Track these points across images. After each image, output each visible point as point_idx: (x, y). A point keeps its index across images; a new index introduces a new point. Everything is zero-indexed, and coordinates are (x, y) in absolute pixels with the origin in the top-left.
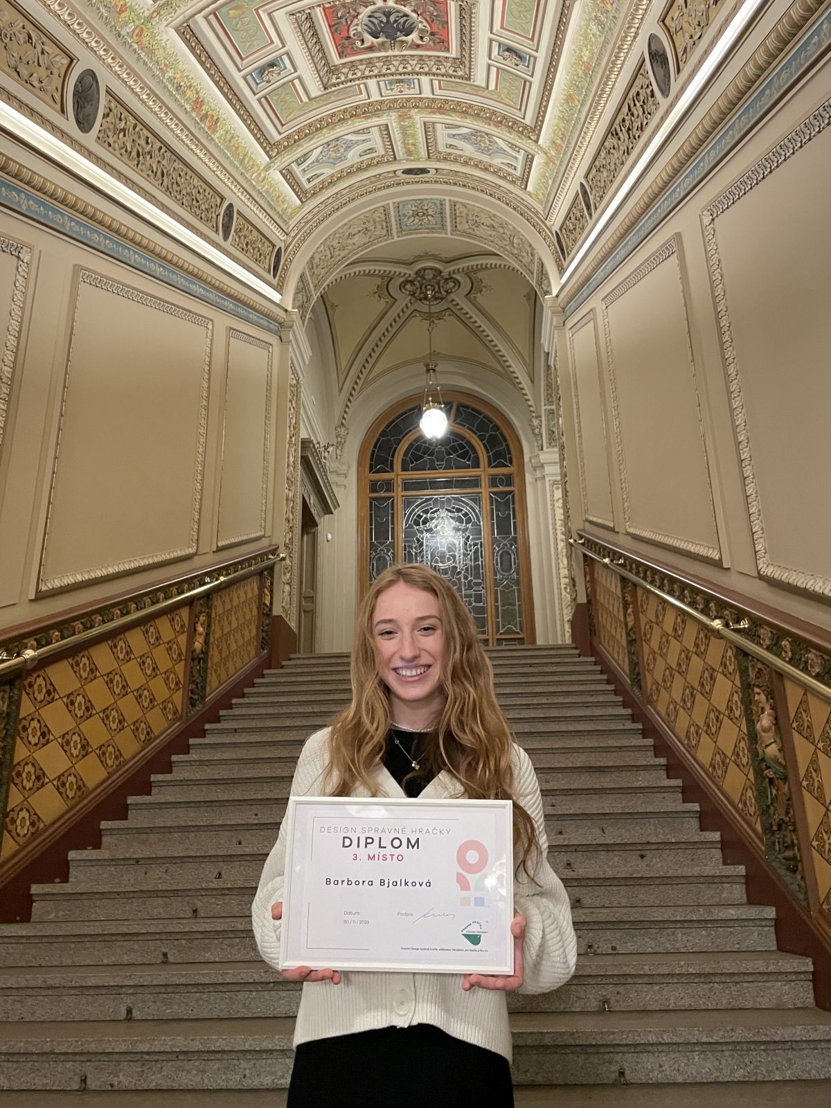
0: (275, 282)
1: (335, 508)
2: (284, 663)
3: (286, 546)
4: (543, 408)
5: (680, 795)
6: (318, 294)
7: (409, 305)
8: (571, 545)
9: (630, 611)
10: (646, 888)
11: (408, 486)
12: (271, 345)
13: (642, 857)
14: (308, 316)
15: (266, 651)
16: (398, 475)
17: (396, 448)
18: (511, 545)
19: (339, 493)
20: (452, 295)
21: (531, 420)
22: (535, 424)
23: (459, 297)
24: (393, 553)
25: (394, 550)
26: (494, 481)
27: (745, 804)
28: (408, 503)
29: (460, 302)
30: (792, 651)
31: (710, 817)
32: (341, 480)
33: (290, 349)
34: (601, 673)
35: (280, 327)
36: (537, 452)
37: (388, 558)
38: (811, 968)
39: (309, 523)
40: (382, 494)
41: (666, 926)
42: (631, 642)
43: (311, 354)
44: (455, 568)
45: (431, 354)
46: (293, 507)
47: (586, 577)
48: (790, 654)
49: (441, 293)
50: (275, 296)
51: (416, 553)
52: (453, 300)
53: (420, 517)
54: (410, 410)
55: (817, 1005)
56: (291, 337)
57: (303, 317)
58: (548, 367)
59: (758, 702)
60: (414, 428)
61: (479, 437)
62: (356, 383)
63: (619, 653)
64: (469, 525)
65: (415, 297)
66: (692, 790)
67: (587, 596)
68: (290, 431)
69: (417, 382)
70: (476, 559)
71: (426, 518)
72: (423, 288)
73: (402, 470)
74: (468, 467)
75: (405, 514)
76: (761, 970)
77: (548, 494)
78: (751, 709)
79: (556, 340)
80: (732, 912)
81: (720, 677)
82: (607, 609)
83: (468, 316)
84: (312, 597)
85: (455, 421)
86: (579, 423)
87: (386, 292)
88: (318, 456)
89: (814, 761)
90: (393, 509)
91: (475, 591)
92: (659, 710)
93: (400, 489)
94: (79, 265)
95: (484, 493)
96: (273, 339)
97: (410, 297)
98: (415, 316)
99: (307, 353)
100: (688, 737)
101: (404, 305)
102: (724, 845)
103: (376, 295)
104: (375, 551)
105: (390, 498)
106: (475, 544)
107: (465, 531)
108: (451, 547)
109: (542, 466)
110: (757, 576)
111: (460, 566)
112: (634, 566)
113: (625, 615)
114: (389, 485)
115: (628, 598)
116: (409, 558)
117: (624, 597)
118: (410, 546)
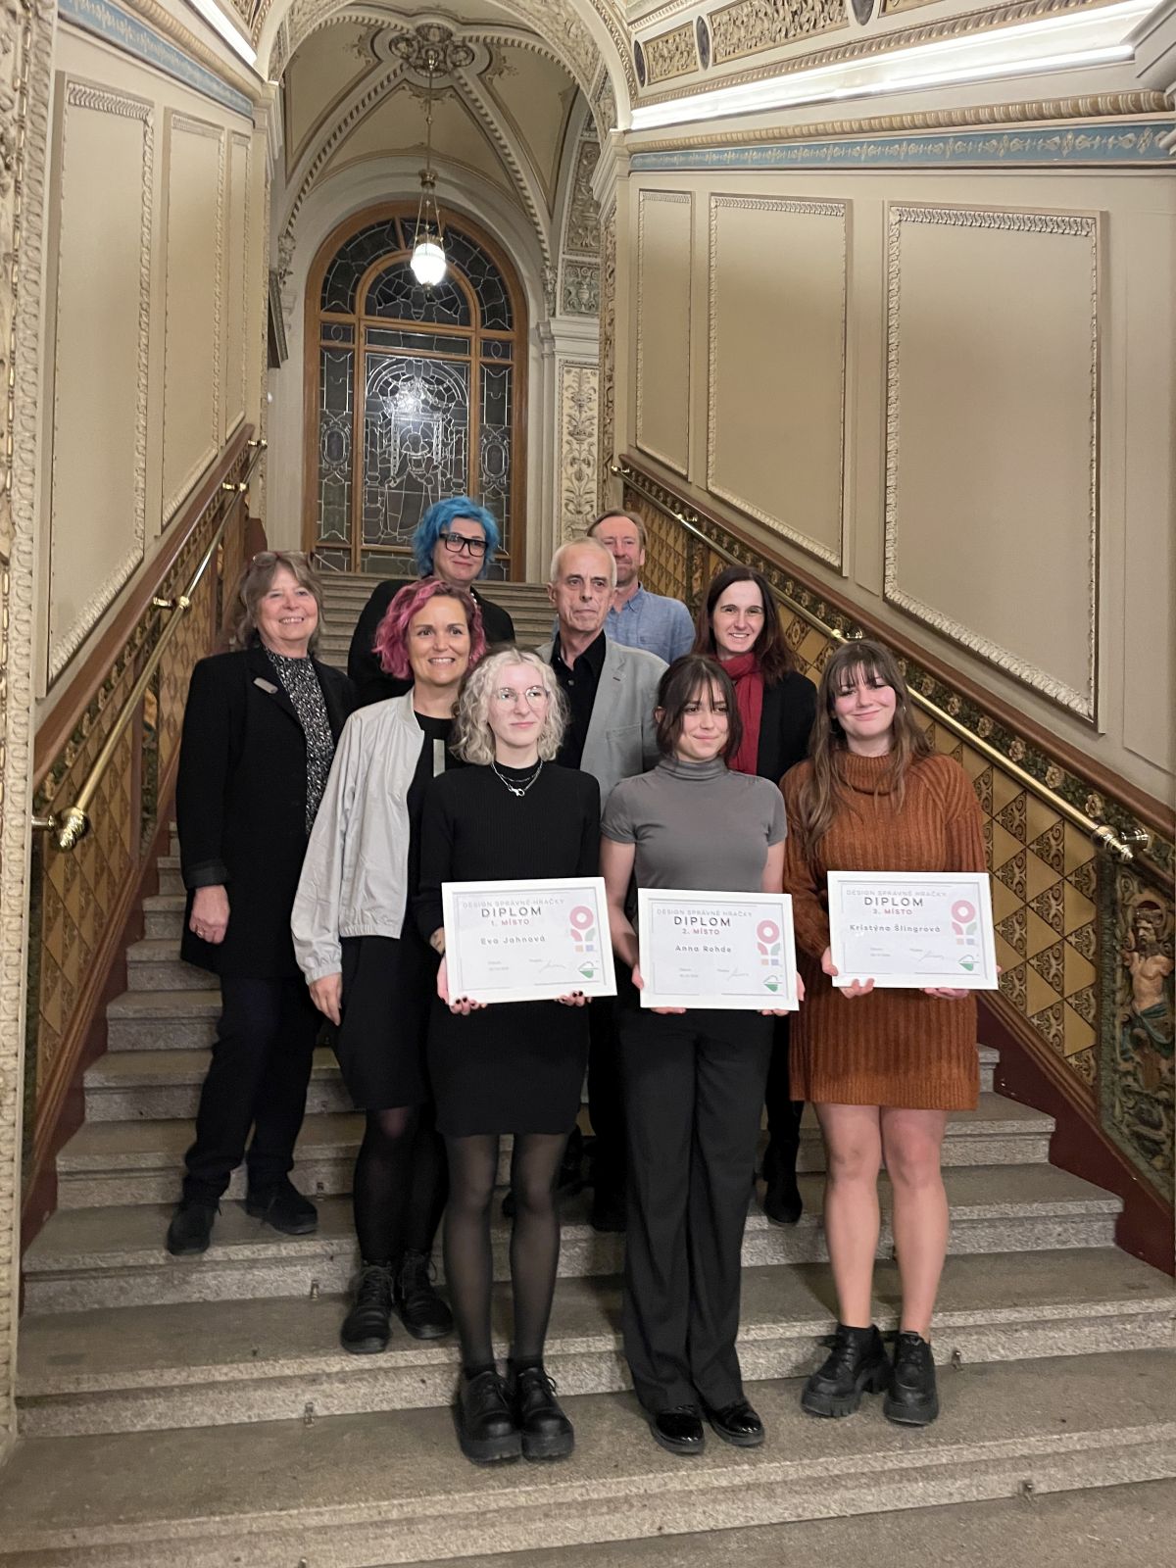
0: (251, 35)
1: (283, 359)
3: (261, 427)
4: (561, 256)
6: (293, 51)
7: (398, 71)
9: (697, 575)
11: (373, 338)
12: (250, 138)
17: (359, 279)
18: (504, 440)
20: (460, 69)
22: (548, 277)
23: (468, 74)
24: (352, 430)
25: (352, 424)
26: (488, 347)
29: (469, 82)
32: (285, 317)
33: (265, 142)
36: (547, 318)
37: (344, 436)
40: (337, 343)
44: (431, 460)
49: (445, 63)
50: (249, 53)
51: (381, 434)
52: (461, 77)
53: (388, 383)
54: (379, 225)
56: (267, 123)
60: (385, 253)
61: (471, 280)
62: (311, 172)
64: (452, 405)
65: (409, 63)
68: (263, 264)
69: (399, 183)
70: (458, 452)
71: (395, 387)
72: (423, 51)
73: (367, 313)
74: (454, 322)
75: (368, 378)
77: (557, 377)
79: (615, 193)
83: (478, 104)
87: (369, 47)
88: (277, 290)
90: (352, 367)
93: (362, 340)
94: (167, 107)
95: (473, 362)
96: (246, 127)
97: (401, 61)
103: (355, 50)
104: (327, 423)
105: (348, 350)
106: (458, 432)
107: (445, 411)
108: (428, 431)
109: (552, 338)
110: (881, 595)
111: (437, 459)
112: (714, 531)
113: (690, 578)
114: (347, 333)
115: (697, 560)
116: (372, 440)
117: (691, 558)
118: (374, 424)
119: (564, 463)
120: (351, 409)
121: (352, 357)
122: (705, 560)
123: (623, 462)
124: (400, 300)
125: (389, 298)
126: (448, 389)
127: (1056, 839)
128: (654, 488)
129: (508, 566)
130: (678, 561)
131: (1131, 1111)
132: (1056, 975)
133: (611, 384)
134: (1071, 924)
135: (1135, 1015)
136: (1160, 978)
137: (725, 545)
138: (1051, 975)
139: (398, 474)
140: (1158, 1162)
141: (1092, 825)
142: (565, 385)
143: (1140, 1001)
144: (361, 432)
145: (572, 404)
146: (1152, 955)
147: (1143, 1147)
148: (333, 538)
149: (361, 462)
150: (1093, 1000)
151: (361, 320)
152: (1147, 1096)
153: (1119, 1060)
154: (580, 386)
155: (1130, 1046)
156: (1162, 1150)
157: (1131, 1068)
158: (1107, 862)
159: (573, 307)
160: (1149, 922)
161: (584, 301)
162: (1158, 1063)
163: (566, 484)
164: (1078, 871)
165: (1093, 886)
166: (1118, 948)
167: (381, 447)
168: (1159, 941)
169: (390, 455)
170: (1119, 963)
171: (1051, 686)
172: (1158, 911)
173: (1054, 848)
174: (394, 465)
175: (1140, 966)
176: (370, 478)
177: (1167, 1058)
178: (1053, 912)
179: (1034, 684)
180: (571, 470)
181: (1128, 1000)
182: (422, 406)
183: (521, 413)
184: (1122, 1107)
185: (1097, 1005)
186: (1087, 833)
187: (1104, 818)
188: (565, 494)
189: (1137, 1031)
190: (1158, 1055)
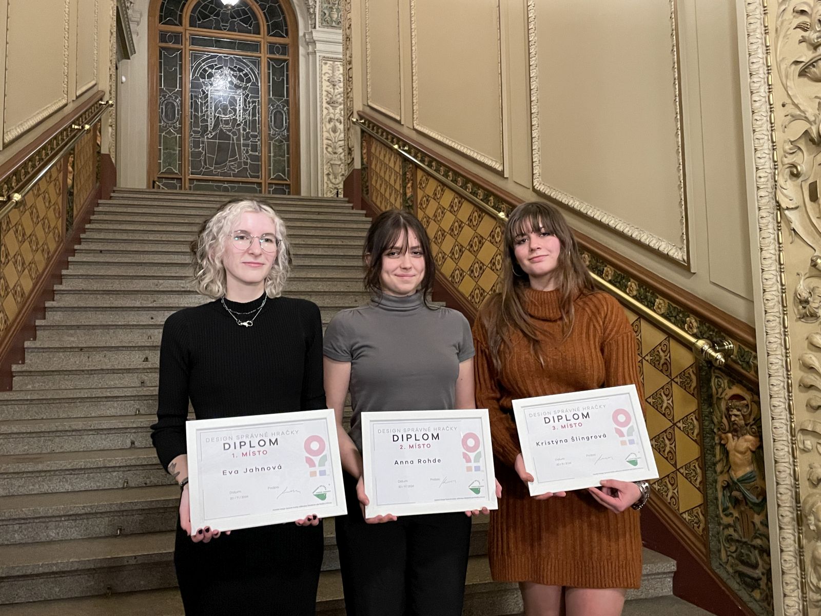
1: (132, 54)
2: (112, 194)
3: (110, 93)
9: (409, 185)
11: (194, 41)
15: (98, 184)
17: (185, 4)
18: (284, 106)
22: (310, 4)
24: (181, 101)
25: (182, 97)
26: (272, 48)
28: (195, 57)
36: (310, 29)
37: (176, 104)
40: (170, 45)
42: (408, 206)
44: (235, 120)
47: (362, 150)
51: (201, 103)
53: (205, 71)
61: (260, 6)
64: (249, 85)
67: (363, 165)
70: (254, 115)
71: (211, 73)
73: (191, 26)
75: (192, 67)
77: (318, 67)
81: (487, 243)
82: (382, 178)
88: (125, 6)
90: (181, 60)
91: (251, 141)
93: (188, 43)
95: (263, 58)
104: (164, 96)
105: (178, 50)
106: (254, 102)
107: (245, 88)
108: (233, 102)
109: (314, 42)
110: (531, 188)
111: (240, 119)
112: (419, 155)
113: (405, 187)
114: (177, 38)
115: (409, 175)
116: (195, 106)
117: (405, 174)
118: (196, 97)
119: (324, 121)
120: (181, 87)
121: (181, 53)
122: (414, 175)
123: (359, 115)
124: (212, 17)
125: (205, 17)
126: (246, 75)
127: (664, 352)
128: (380, 131)
129: (289, 188)
130: (397, 177)
131: (734, 555)
132: (670, 452)
133: (350, 66)
134: (679, 414)
135: (733, 482)
136: (749, 453)
137: (426, 164)
138: (666, 452)
139: (214, 129)
140: (757, 594)
141: (693, 340)
142: (323, 72)
143: (735, 471)
144: (188, 102)
145: (329, 84)
146: (743, 435)
147: (745, 583)
148: (170, 172)
149: (188, 121)
150: (699, 470)
151: (187, 30)
152: (745, 543)
153: (722, 515)
154: (333, 72)
155: (729, 505)
156: (759, 585)
157: (732, 522)
158: (705, 366)
159: (328, 22)
160: (739, 410)
161: (334, 19)
162: (753, 518)
163: (326, 135)
164: (682, 374)
165: (694, 384)
166: (715, 430)
167: (202, 112)
168: (747, 425)
169: (207, 117)
170: (717, 442)
171: (654, 241)
172: (745, 402)
173: (663, 358)
174: (211, 123)
175: (733, 444)
176: (195, 132)
177: (759, 514)
178: (665, 405)
179: (642, 240)
180: (329, 126)
181: (726, 470)
182: (228, 85)
183: (295, 90)
184: (726, 551)
185: (702, 473)
186: (689, 346)
187: (699, 335)
188: (325, 142)
189: (735, 493)
190: (752, 512)
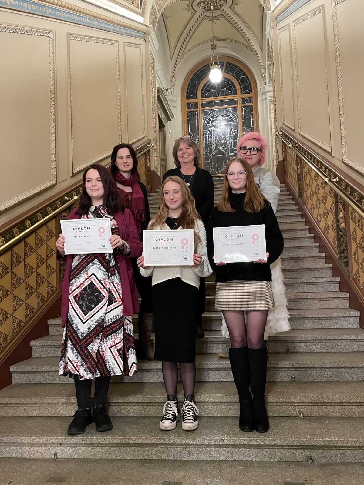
0: (140, 11)
1: (172, 118)
2: (157, 190)
3: (154, 140)
4: (267, 63)
5: (313, 240)
6: (160, 14)
7: (202, 13)
8: (276, 135)
9: (299, 167)
10: (296, 272)
11: (204, 105)
12: (141, 45)
13: (296, 262)
14: (156, 26)
15: (149, 186)
16: (199, 100)
17: (198, 86)
19: (173, 110)
20: (223, 7)
21: (261, 70)
22: (263, 72)
23: (226, 8)
24: (198, 137)
25: (199, 136)
26: (244, 101)
27: (334, 243)
28: (204, 113)
29: (227, 11)
30: (350, 191)
31: (322, 248)
32: (174, 104)
33: (150, 45)
34: (287, 191)
35: (144, 35)
36: (263, 86)
37: (196, 140)
38: (348, 296)
39: (162, 126)
40: (192, 110)
41: (301, 284)
42: (299, 180)
43: (158, 46)
44: (226, 143)
45: (213, 37)
46: (155, 122)
47: (283, 149)
48: (350, 193)
49: (218, 6)
50: (140, 19)
51: (209, 137)
52: (224, 10)
53: (210, 120)
54: (204, 67)
55: (350, 307)
56: (150, 39)
57: (154, 27)
58: (269, 46)
59: (340, 208)
60: (206, 76)
61: (236, 79)
62: (179, 55)
63: (294, 183)
64: (232, 123)
65: (205, 10)
66: (317, 238)
67: (283, 158)
68: (152, 86)
69: (206, 53)
70: (235, 139)
71: (212, 120)
72: (209, 4)
73: (201, 98)
74: (231, 94)
75: (203, 119)
76: (331, 297)
77: (268, 106)
78: (337, 210)
79: (272, 34)
80: (325, 279)
81: (329, 197)
82: (291, 164)
83: (231, 18)
84: (165, 160)
85: (225, 71)
86: (282, 77)
87: (191, 7)
88: (164, 95)
89: (355, 229)
90: (198, 117)
91: (235, 153)
92: (308, 208)
93: (200, 107)
94: (69, 33)
95: (239, 107)
96: (141, 42)
97: (203, 10)
98: (206, 19)
99: (157, 45)
100: (317, 218)
101: (200, 14)
102: (326, 257)
103: (187, 10)
106: (235, 132)
107: (230, 125)
108: (224, 134)
109: (266, 93)
110: (342, 161)
111: (228, 142)
112: (301, 149)
114: (195, 105)
115: (298, 161)
116: (206, 139)
118: (206, 134)
120: (198, 130)
121: (197, 113)
124: (212, 91)
125: (208, 91)
126: (230, 118)
128: (288, 137)
133: (276, 103)
137: (304, 153)
139: (215, 150)
142: (271, 108)
144: (202, 138)
149: (202, 148)
167: (209, 142)
169: (212, 144)
174: (214, 147)
176: (206, 153)
